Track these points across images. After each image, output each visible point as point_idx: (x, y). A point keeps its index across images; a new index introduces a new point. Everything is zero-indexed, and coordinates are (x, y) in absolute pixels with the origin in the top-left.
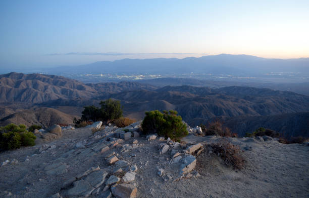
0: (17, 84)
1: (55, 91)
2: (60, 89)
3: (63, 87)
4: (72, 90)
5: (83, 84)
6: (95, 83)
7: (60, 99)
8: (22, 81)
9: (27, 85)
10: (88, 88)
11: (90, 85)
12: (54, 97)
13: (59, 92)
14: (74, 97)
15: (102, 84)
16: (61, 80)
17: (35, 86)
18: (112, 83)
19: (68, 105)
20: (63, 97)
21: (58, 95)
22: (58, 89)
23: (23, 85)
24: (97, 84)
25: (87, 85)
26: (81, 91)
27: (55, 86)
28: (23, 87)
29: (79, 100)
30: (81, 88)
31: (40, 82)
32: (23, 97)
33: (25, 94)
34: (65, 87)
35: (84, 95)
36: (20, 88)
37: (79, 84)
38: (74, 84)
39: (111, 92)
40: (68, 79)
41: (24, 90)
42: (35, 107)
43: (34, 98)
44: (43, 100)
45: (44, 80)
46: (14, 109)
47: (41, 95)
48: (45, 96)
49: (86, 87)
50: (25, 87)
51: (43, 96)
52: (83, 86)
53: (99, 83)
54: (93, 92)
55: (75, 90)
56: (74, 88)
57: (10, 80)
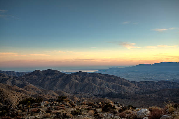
0: (82, 80)
1: (108, 86)
2: (111, 84)
3: (114, 83)
4: (120, 85)
5: (129, 81)
7: (112, 92)
8: (86, 78)
9: (89, 81)
10: (133, 85)
11: (134, 82)
12: (108, 90)
13: (111, 87)
14: (122, 92)
15: (143, 82)
16: (112, 78)
17: (94, 81)
18: (152, 82)
19: (117, 97)
20: (113, 91)
21: (110, 89)
22: (110, 84)
23: (86, 81)
24: (139, 82)
25: (132, 82)
26: (127, 87)
27: (108, 83)
28: (86, 82)
29: (126, 94)
30: (127, 84)
31: (98, 79)
32: (86, 89)
33: (87, 87)
35: (130, 90)
36: (84, 83)
37: (125, 81)
38: (122, 81)
39: (152, 89)
40: (118, 78)
41: (87, 84)
42: (94, 96)
43: (93, 90)
44: (99, 92)
45: (100, 78)
46: (80, 97)
47: (98, 88)
48: (101, 90)
49: (130, 83)
51: (100, 89)
52: (129, 83)
53: (142, 82)
54: (137, 89)
55: (123, 86)
56: (122, 84)
57: (78, 76)
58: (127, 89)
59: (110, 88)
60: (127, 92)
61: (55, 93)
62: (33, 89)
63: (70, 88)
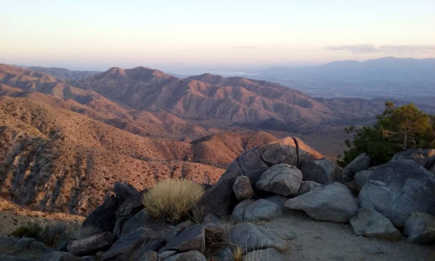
0: (212, 92)
1: (265, 106)
2: (272, 102)
3: (277, 101)
4: (291, 106)
5: (309, 97)
6: (329, 97)
7: (272, 119)
8: (219, 87)
9: (226, 93)
10: (317, 105)
11: (320, 100)
12: (264, 114)
13: (271, 108)
14: (294, 119)
15: (340, 99)
16: (275, 89)
17: (237, 95)
18: (358, 99)
19: (284, 130)
20: (276, 116)
21: (270, 113)
22: (269, 102)
23: (220, 94)
24: (332, 100)
25: (315, 99)
26: (306, 109)
27: (266, 99)
28: (220, 96)
29: (302, 124)
30: (305, 104)
31: (244, 90)
32: (218, 111)
33: (222, 106)
34: (280, 101)
35: (310, 116)
36: (216, 98)
37: (302, 97)
38: (294, 96)
39: (357, 115)
40: (287, 89)
41: (221, 101)
42: (235, 127)
43: (234, 113)
44: (246, 117)
45: (249, 88)
46: (206, 127)
47: (244, 110)
48: (251, 113)
49: (313, 102)
50: (222, 97)
51: (247, 112)
52: (310, 100)
53: (336, 98)
54: (325, 113)
55: (296, 107)
56: (294, 103)
57: (202, 84)
58: (304, 112)
59: (270, 111)
60: (304, 120)
61: (154, 118)
62: (108, 107)
63: (186, 108)
